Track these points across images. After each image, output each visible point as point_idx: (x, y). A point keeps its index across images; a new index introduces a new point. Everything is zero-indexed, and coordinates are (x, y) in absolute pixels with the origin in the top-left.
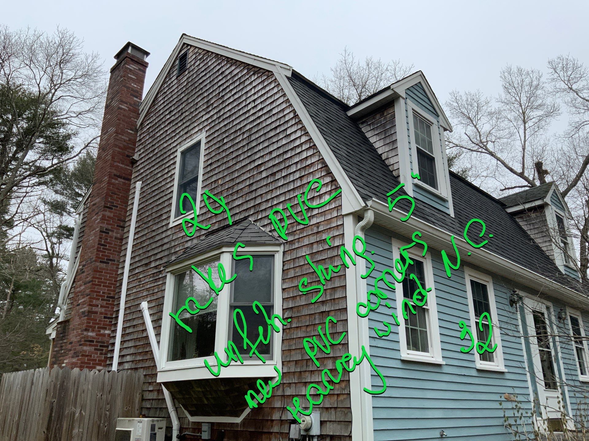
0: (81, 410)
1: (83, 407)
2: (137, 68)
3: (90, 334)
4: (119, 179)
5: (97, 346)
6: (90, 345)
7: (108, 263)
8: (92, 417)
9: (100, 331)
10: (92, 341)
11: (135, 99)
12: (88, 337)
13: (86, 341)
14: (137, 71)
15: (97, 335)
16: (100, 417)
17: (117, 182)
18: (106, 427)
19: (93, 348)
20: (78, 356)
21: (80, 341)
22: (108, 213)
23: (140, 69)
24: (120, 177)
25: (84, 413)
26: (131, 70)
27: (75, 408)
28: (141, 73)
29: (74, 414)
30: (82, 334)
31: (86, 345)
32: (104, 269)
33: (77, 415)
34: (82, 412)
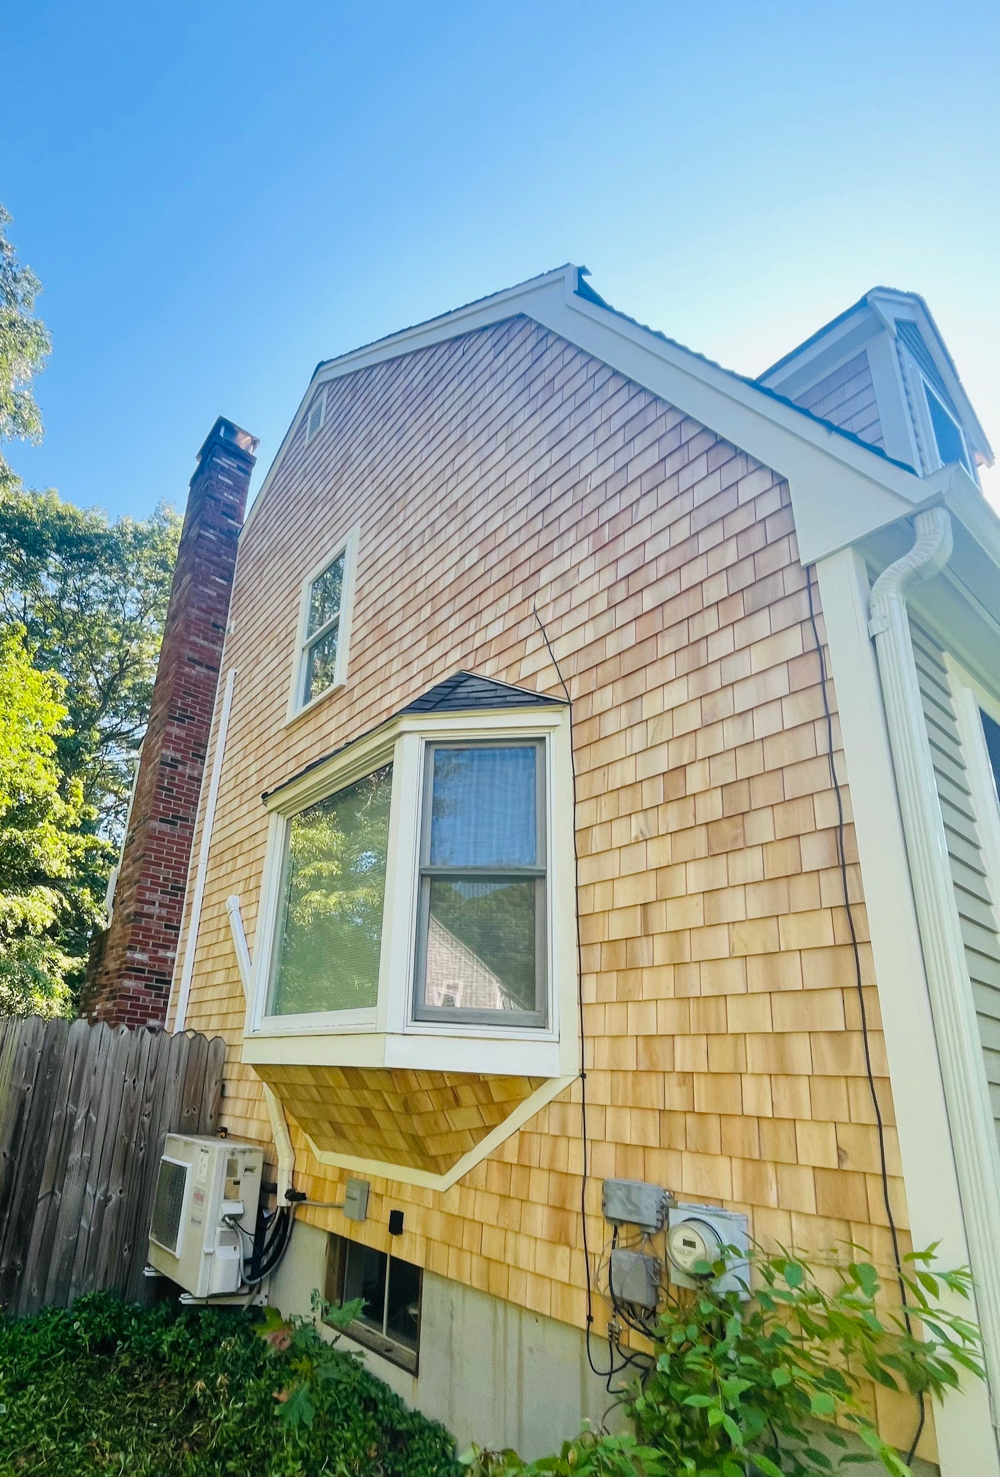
0: (88, 1112)
1: (93, 1105)
2: (235, 466)
3: (138, 956)
4: (198, 668)
5: (150, 980)
6: (137, 978)
7: (176, 824)
8: (112, 1128)
9: (156, 952)
10: (143, 971)
11: (230, 521)
12: (133, 961)
13: (128, 969)
14: (235, 471)
15: (151, 958)
16: (129, 1130)
17: (193, 672)
18: (141, 1149)
19: (141, 985)
20: (115, 998)
21: (119, 970)
22: (175, 731)
23: (239, 468)
24: (200, 664)
25: (94, 1119)
26: (222, 468)
27: (76, 1104)
28: (242, 474)
29: (73, 1118)
30: (124, 956)
31: (129, 977)
32: (166, 834)
33: (79, 1121)
34: (91, 1114)
